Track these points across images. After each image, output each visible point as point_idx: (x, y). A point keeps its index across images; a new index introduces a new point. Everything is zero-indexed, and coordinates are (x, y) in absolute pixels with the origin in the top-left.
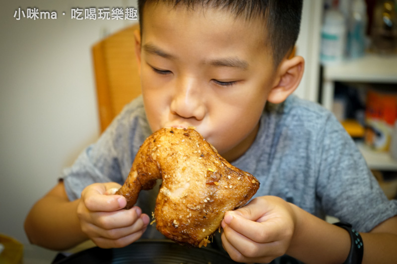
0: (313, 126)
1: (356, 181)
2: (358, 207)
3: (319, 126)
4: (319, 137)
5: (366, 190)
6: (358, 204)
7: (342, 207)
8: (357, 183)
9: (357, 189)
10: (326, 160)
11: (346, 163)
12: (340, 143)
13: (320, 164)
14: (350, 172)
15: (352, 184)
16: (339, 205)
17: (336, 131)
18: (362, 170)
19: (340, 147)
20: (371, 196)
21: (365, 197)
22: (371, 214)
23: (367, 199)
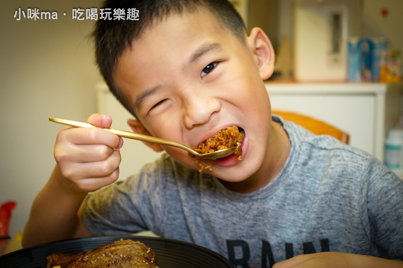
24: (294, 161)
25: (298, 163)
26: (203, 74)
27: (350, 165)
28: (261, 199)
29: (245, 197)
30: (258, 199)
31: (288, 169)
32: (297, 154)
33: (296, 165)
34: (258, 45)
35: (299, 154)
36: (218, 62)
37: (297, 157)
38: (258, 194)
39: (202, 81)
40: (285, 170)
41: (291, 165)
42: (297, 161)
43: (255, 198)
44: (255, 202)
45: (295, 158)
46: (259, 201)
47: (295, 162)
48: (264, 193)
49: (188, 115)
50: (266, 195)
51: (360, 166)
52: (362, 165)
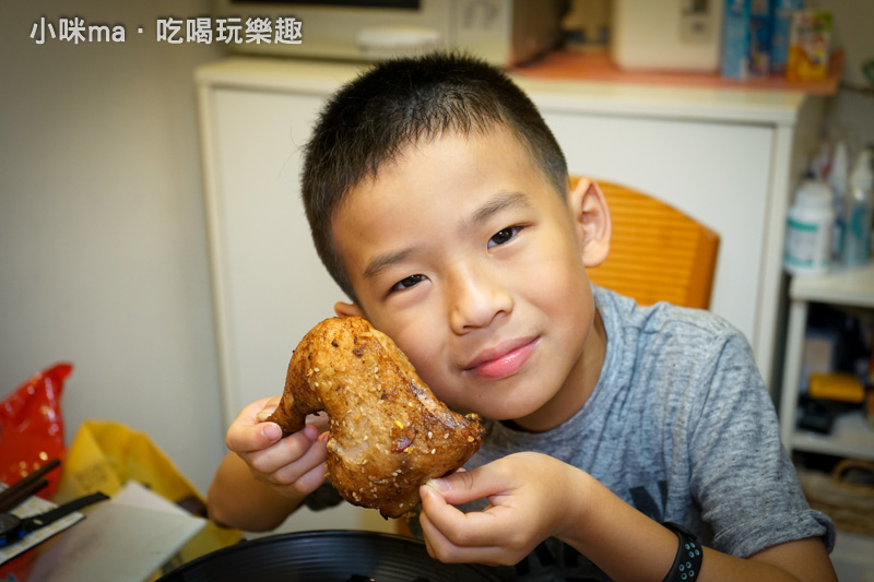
0: (699, 354)
1: (749, 461)
2: (739, 509)
3: (708, 355)
4: (705, 374)
5: (761, 482)
6: (740, 505)
7: (714, 504)
8: (752, 466)
9: (748, 477)
10: (707, 416)
11: (741, 426)
12: (737, 389)
13: (697, 423)
14: (743, 444)
15: (739, 467)
16: (711, 498)
17: (738, 368)
18: (769, 445)
19: (735, 398)
20: (768, 495)
21: (756, 495)
22: (756, 527)
23: (759, 499)
24: (615, 365)
25: (623, 369)
26: (492, 243)
27: (686, 353)
28: (568, 440)
29: (539, 439)
30: (562, 440)
31: (606, 382)
32: (619, 352)
33: (620, 372)
34: (587, 208)
35: (624, 352)
36: (519, 227)
37: (620, 357)
38: (561, 432)
39: (491, 255)
40: (602, 384)
41: (611, 374)
42: (622, 364)
43: (556, 439)
44: (557, 447)
45: (617, 359)
46: (564, 443)
47: (618, 367)
48: (571, 429)
49: (457, 309)
50: (574, 433)
51: (703, 353)
52: (705, 350)
